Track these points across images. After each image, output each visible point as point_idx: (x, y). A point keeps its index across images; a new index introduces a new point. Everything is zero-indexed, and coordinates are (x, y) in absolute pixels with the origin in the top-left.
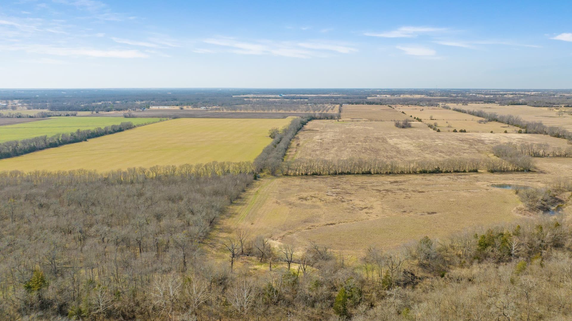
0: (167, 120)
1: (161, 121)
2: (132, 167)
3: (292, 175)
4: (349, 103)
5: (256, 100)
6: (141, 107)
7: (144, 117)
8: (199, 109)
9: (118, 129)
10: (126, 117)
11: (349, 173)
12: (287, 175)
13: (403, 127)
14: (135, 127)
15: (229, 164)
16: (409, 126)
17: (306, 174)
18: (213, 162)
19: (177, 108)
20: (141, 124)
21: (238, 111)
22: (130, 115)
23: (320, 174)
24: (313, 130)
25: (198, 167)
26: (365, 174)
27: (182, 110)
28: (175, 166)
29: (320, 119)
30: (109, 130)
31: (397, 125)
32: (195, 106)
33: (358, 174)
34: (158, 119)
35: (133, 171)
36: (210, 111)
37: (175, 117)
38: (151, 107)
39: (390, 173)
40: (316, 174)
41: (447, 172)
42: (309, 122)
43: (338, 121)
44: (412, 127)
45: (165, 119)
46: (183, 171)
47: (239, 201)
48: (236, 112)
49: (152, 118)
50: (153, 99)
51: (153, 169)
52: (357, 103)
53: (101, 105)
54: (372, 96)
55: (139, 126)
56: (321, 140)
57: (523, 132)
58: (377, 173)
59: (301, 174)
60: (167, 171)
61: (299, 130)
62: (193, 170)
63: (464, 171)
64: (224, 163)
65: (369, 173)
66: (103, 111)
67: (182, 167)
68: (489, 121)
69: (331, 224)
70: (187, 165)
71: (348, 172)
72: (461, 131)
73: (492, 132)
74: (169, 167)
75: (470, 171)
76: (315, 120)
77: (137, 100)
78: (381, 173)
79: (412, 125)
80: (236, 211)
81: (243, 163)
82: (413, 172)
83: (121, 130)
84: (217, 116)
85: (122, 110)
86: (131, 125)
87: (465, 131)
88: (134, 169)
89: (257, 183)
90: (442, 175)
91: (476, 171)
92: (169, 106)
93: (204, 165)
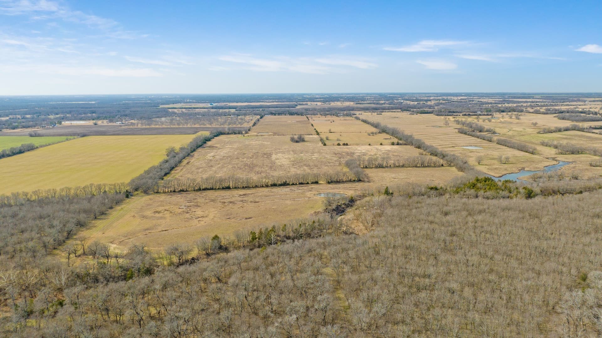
0: (74, 138)
1: (67, 140)
2: (15, 191)
3: (162, 193)
4: (272, 114)
5: (182, 111)
6: (53, 123)
7: (51, 136)
8: (114, 124)
9: (18, 151)
10: (31, 136)
11: (212, 189)
12: (157, 192)
13: (297, 142)
14: (37, 148)
15: (105, 185)
16: (303, 141)
17: (174, 191)
18: (91, 184)
19: (91, 123)
20: (44, 144)
21: (153, 126)
22: (35, 134)
23: (187, 191)
24: (213, 147)
25: (77, 188)
26: (225, 189)
27: (96, 126)
28: (55, 189)
29: (228, 134)
30: (7, 153)
31: (293, 140)
32: (111, 121)
33: (219, 189)
34: (64, 138)
35: (16, 196)
36: (124, 127)
37: (84, 135)
38: (63, 123)
39: (246, 187)
40: (183, 191)
41: (293, 184)
42: (215, 138)
43: (244, 136)
44: (306, 141)
45: (72, 137)
46: (64, 193)
47: (103, 217)
48: (151, 127)
49: (59, 137)
50: (70, 112)
51: (35, 193)
52: (279, 114)
53: (7, 121)
54: (303, 104)
55: (41, 146)
56: (213, 157)
57: (395, 144)
58: (235, 188)
59: (170, 191)
60: (49, 194)
61: (199, 147)
62: (72, 192)
63: (308, 183)
64: (100, 185)
65: (228, 188)
66: (7, 128)
67: (62, 190)
68: (379, 133)
69: (165, 230)
70: (66, 188)
71: (210, 188)
72: (344, 144)
73: (370, 145)
74: (49, 190)
75: (313, 183)
76: (222, 135)
77: (52, 113)
78: (238, 187)
79: (306, 140)
80: (96, 225)
81: (118, 184)
82: (265, 185)
83: (21, 152)
84: (129, 132)
85: (29, 127)
86: (32, 147)
87: (347, 145)
88: (18, 193)
89: (128, 200)
90: (287, 187)
91: (317, 183)
92: (84, 120)
93: (82, 187)
